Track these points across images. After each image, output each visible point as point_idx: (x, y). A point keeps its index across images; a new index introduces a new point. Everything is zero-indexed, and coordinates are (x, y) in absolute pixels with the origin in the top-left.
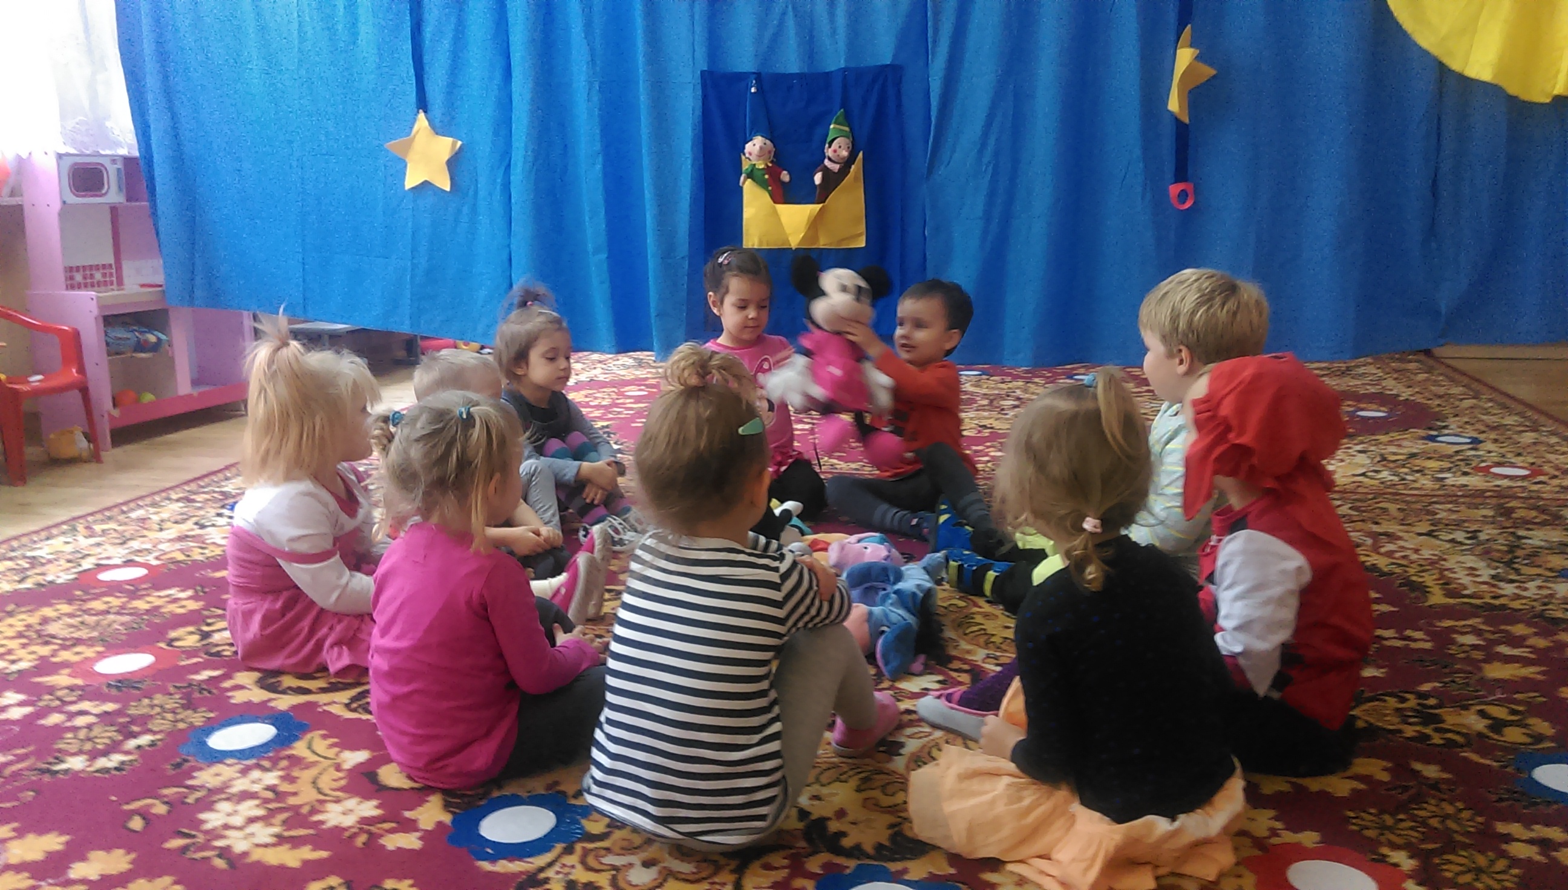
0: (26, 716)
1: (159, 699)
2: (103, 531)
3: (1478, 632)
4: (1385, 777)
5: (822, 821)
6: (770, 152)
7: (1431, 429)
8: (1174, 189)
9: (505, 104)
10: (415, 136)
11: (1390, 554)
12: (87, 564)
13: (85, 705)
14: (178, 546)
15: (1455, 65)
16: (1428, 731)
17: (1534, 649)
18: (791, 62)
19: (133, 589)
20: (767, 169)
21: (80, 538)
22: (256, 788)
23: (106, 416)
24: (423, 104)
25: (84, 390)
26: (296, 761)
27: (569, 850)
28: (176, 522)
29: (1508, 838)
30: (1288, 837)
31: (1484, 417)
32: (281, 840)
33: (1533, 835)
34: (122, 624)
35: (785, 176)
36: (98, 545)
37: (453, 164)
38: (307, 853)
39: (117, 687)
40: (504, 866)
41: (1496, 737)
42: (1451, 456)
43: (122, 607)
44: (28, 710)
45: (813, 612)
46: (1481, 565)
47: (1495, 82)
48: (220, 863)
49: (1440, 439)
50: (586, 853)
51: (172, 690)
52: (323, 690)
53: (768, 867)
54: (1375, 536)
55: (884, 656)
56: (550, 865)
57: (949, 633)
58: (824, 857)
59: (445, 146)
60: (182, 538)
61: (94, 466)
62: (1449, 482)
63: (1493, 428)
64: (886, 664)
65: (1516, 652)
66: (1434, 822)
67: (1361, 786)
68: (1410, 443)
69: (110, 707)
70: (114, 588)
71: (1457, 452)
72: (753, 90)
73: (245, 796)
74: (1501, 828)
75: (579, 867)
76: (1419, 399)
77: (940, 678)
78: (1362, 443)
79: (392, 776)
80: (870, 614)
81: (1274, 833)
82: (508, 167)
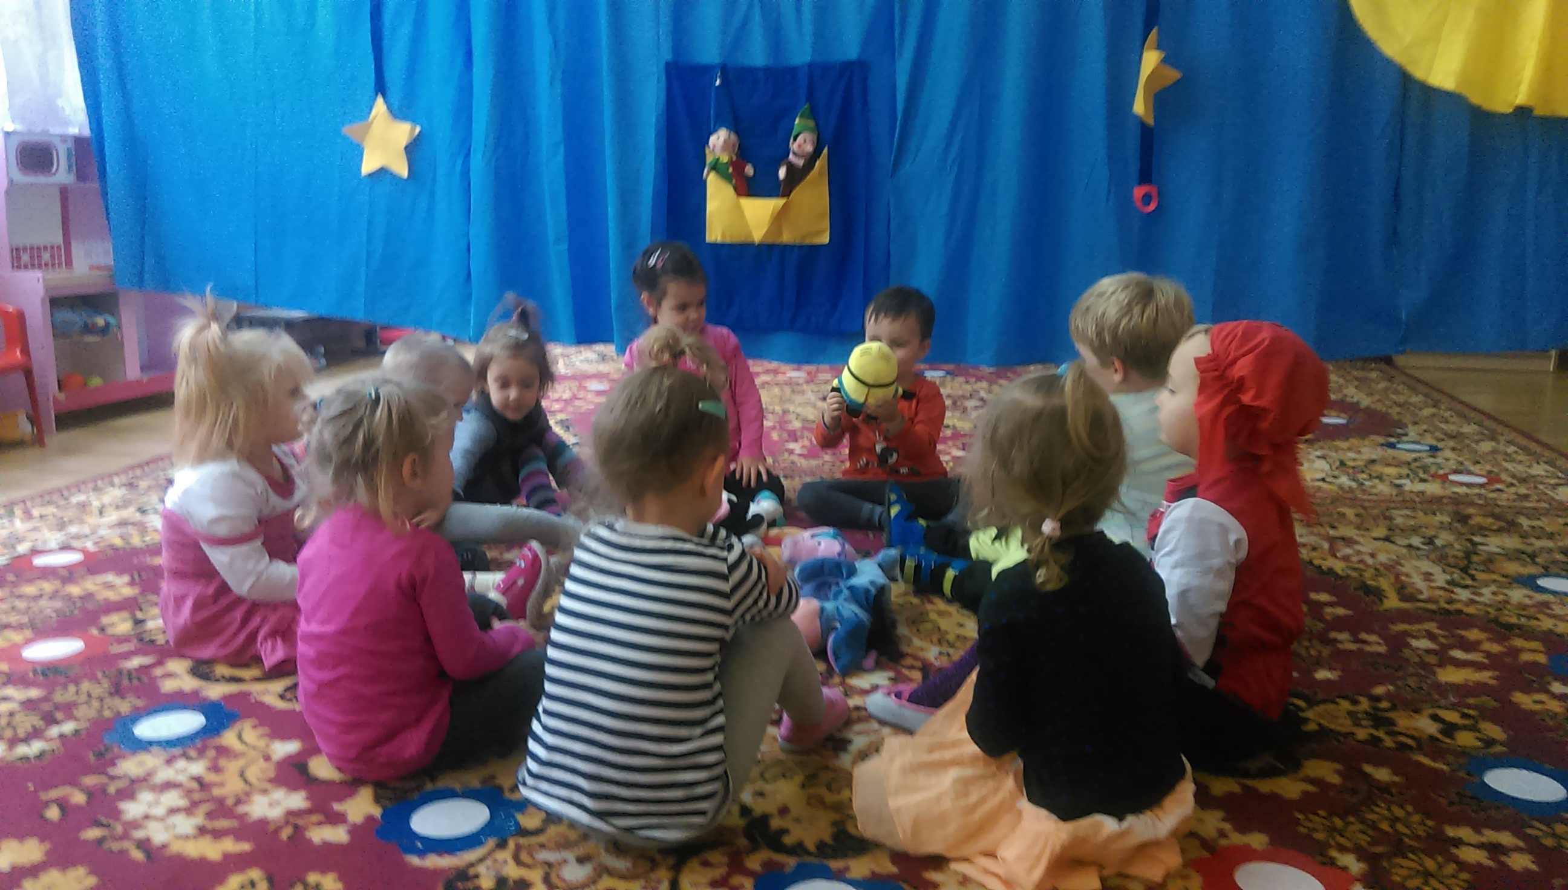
1: (86, 685)
2: (42, 515)
3: (1431, 636)
4: (1335, 779)
5: (765, 819)
6: (734, 145)
7: (1391, 436)
8: (1138, 192)
9: (466, 90)
10: (372, 122)
11: (1346, 558)
12: (22, 548)
14: (118, 531)
15: (1419, 73)
16: (1381, 734)
17: (1488, 655)
18: (757, 55)
19: (68, 575)
20: (731, 163)
21: (17, 522)
22: (181, 778)
23: (51, 399)
24: (381, 88)
25: (28, 373)
26: (224, 751)
27: (502, 845)
28: (117, 508)
29: (1458, 842)
30: (1237, 839)
31: (1443, 426)
32: (202, 831)
33: (1484, 839)
34: (54, 610)
35: (749, 170)
37: (412, 150)
38: (229, 845)
39: (46, 676)
40: (433, 861)
41: (1448, 740)
42: (1409, 464)
43: (55, 592)
45: (761, 604)
46: (1436, 570)
47: (1458, 91)
48: (138, 855)
49: (1399, 446)
50: (518, 848)
51: (101, 677)
52: (257, 679)
53: (706, 864)
54: (1332, 540)
55: (835, 653)
56: (481, 860)
57: (902, 630)
58: (765, 854)
59: (403, 132)
60: (123, 523)
61: (36, 451)
62: (1407, 488)
63: (1452, 437)
64: (836, 660)
65: (1470, 657)
66: (1385, 826)
67: (1311, 788)
68: (1369, 450)
69: (34, 693)
70: (48, 573)
71: (1415, 460)
72: (718, 83)
73: (168, 785)
74: (1451, 832)
75: (511, 863)
76: (1379, 407)
77: (891, 674)
78: (1322, 448)
79: (322, 768)
80: (822, 610)
81: (1222, 834)
82: (468, 155)
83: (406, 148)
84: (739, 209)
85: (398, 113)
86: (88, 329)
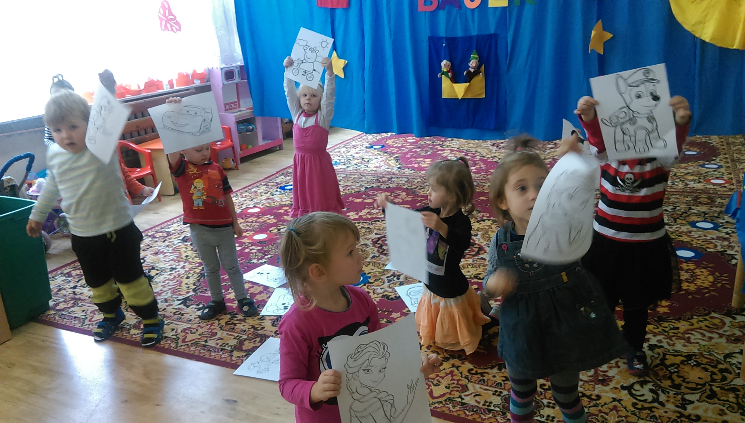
0: (240, 249)
1: (270, 246)
2: (245, 196)
6: (449, 65)
7: (708, 161)
9: (361, 49)
12: (244, 207)
13: (253, 247)
14: (267, 201)
15: (697, 35)
18: (459, 33)
19: (257, 215)
20: (448, 71)
21: (240, 198)
23: (239, 154)
24: (335, 48)
25: (233, 147)
28: (265, 193)
31: (736, 155)
34: (258, 226)
36: (245, 200)
37: (345, 69)
39: (260, 243)
42: (701, 175)
43: (256, 221)
44: (240, 248)
49: (706, 166)
51: (273, 244)
59: (342, 63)
60: (268, 199)
61: (236, 171)
69: (259, 248)
70: (253, 215)
71: (707, 172)
72: (444, 44)
76: (719, 145)
82: (364, 69)
83: (343, 68)
84: (453, 87)
85: (340, 57)
86: (248, 131)
